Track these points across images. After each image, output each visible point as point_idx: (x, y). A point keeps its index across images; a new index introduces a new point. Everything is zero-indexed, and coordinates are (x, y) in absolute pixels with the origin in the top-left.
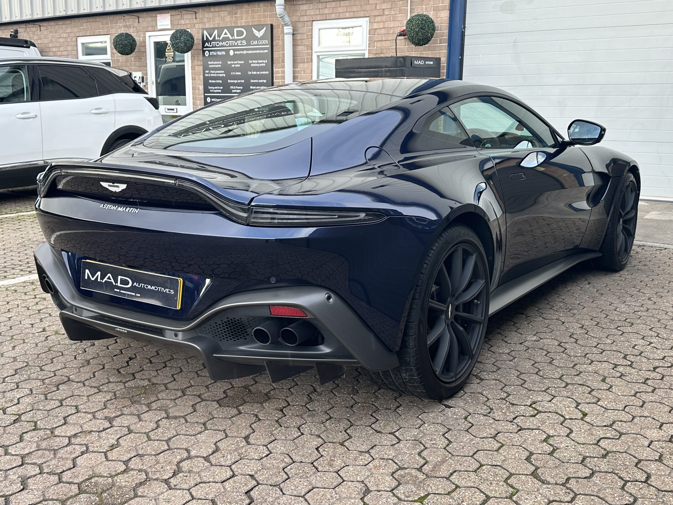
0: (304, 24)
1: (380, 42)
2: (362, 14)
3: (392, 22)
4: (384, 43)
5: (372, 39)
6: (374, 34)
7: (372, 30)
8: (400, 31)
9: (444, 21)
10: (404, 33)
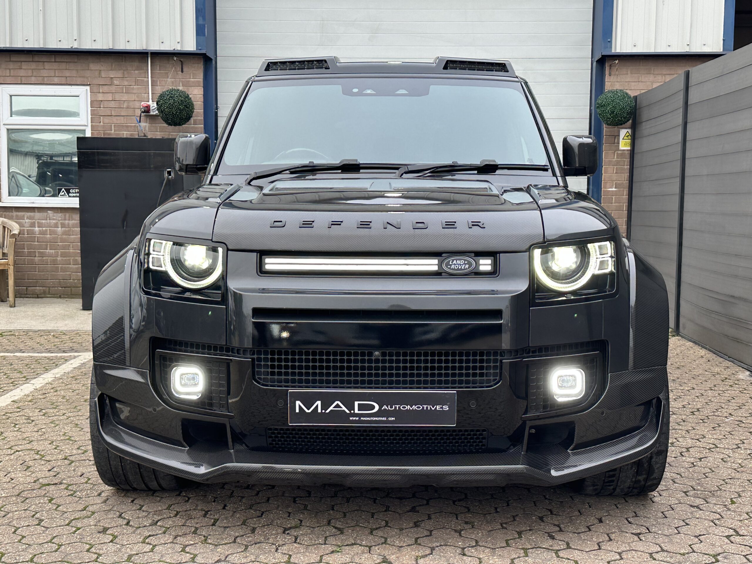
1: (110, 117)
2: (79, 81)
3: (125, 94)
4: (115, 120)
5: (95, 112)
6: (100, 107)
7: (95, 102)
8: (143, 107)
9: (198, 99)
10: (147, 110)
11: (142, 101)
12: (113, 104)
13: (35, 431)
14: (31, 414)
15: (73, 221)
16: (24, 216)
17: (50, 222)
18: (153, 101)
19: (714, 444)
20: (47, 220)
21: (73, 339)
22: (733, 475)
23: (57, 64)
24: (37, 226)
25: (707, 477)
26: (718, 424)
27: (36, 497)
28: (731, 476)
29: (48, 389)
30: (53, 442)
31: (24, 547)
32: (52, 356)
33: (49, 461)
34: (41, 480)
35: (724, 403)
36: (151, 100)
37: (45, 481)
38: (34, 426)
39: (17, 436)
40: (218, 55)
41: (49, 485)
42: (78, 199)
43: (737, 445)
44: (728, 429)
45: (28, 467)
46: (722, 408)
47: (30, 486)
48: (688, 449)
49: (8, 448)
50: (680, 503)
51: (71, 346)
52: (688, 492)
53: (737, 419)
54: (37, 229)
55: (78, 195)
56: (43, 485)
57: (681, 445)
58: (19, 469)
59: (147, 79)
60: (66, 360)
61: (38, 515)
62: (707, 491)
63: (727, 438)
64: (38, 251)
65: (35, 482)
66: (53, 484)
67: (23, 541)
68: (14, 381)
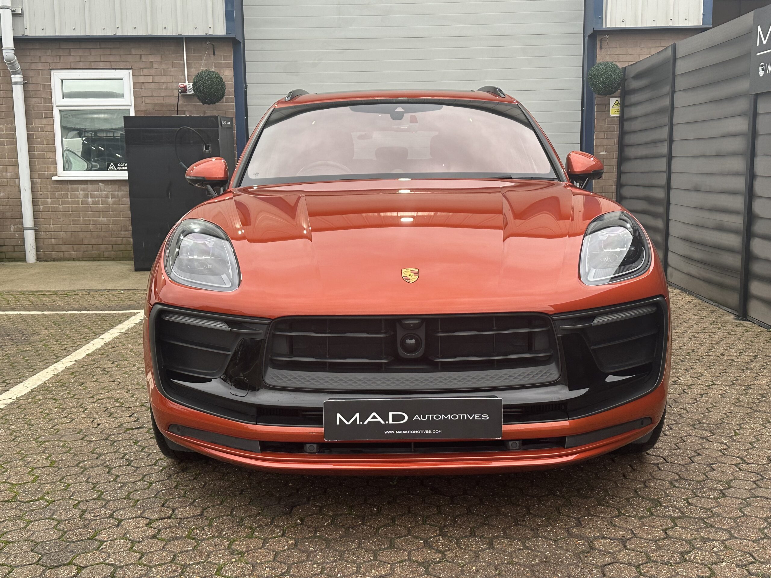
0: (39, 72)
1: (150, 98)
2: (122, 65)
3: (164, 76)
4: (155, 100)
5: (138, 93)
6: (142, 89)
7: (137, 84)
8: (180, 87)
9: (229, 79)
10: (184, 90)
11: (179, 83)
12: (153, 86)
13: (111, 381)
14: (105, 366)
15: (122, 192)
16: (78, 188)
17: (101, 193)
18: (188, 82)
19: (712, 382)
20: (99, 191)
21: (130, 298)
22: (732, 408)
23: (102, 49)
24: (90, 197)
25: (710, 411)
26: (712, 363)
27: (123, 441)
28: (731, 410)
29: (116, 343)
30: (129, 391)
31: (119, 485)
32: (115, 314)
33: (129, 408)
34: (124, 425)
35: (715, 344)
36: (187, 82)
37: (129, 426)
38: (110, 377)
39: (96, 386)
40: (245, 39)
41: (132, 429)
42: (127, 172)
43: (732, 381)
44: (723, 368)
45: (111, 414)
46: (714, 348)
47: (115, 431)
48: (689, 388)
49: (91, 397)
50: (689, 436)
51: (130, 304)
52: (695, 425)
53: (729, 358)
54: (90, 199)
55: (126, 168)
56: (126, 429)
57: (683, 383)
58: (103, 416)
59: (182, 62)
60: (128, 317)
61: (127, 457)
62: (712, 424)
63: (722, 376)
64: (92, 220)
65: (119, 427)
66: (136, 428)
67: (119, 480)
68: (85, 337)
